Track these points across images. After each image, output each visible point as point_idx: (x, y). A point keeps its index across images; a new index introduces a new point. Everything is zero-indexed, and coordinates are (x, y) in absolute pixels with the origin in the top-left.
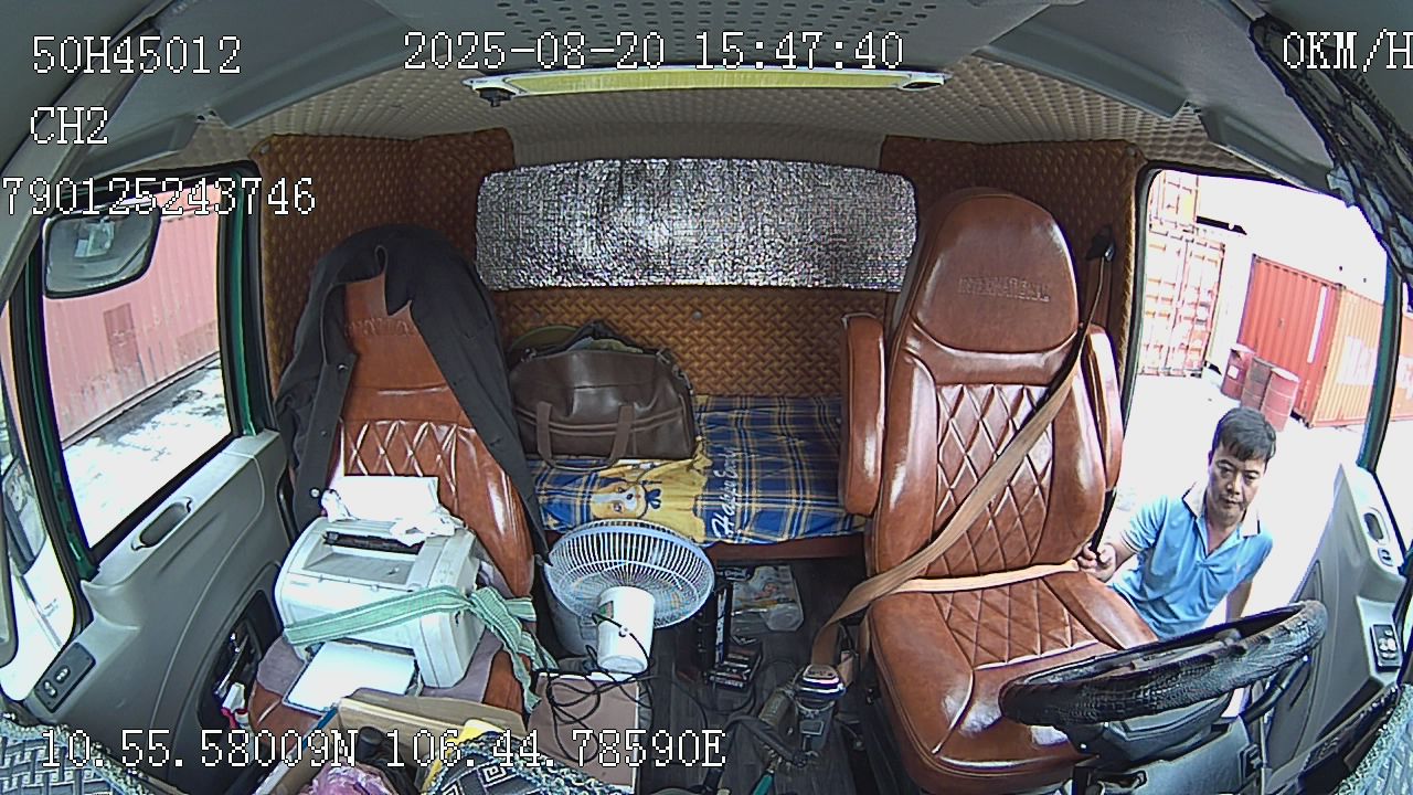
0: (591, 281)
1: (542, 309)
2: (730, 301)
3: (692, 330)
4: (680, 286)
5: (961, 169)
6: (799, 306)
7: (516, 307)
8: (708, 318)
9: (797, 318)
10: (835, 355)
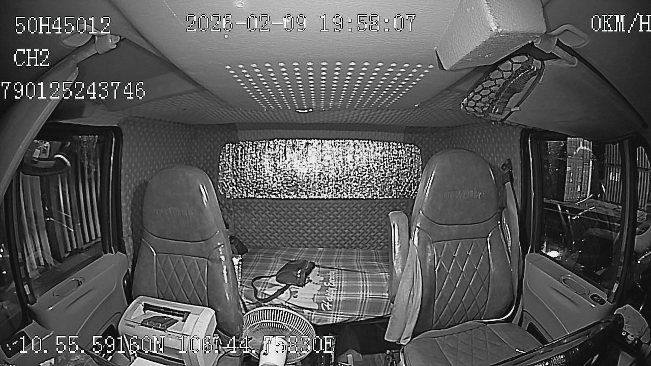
0: (271, 195)
1: (249, 208)
2: (336, 205)
3: (319, 219)
4: (312, 199)
5: (441, 140)
6: (368, 207)
7: (237, 206)
8: (326, 213)
9: (367, 213)
10: (385, 229)
